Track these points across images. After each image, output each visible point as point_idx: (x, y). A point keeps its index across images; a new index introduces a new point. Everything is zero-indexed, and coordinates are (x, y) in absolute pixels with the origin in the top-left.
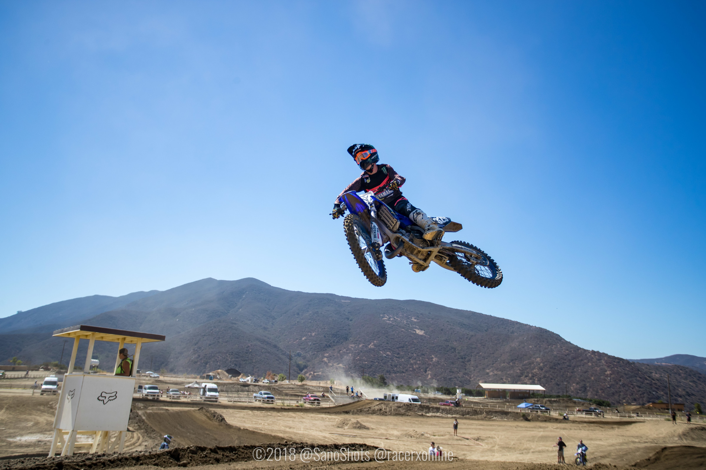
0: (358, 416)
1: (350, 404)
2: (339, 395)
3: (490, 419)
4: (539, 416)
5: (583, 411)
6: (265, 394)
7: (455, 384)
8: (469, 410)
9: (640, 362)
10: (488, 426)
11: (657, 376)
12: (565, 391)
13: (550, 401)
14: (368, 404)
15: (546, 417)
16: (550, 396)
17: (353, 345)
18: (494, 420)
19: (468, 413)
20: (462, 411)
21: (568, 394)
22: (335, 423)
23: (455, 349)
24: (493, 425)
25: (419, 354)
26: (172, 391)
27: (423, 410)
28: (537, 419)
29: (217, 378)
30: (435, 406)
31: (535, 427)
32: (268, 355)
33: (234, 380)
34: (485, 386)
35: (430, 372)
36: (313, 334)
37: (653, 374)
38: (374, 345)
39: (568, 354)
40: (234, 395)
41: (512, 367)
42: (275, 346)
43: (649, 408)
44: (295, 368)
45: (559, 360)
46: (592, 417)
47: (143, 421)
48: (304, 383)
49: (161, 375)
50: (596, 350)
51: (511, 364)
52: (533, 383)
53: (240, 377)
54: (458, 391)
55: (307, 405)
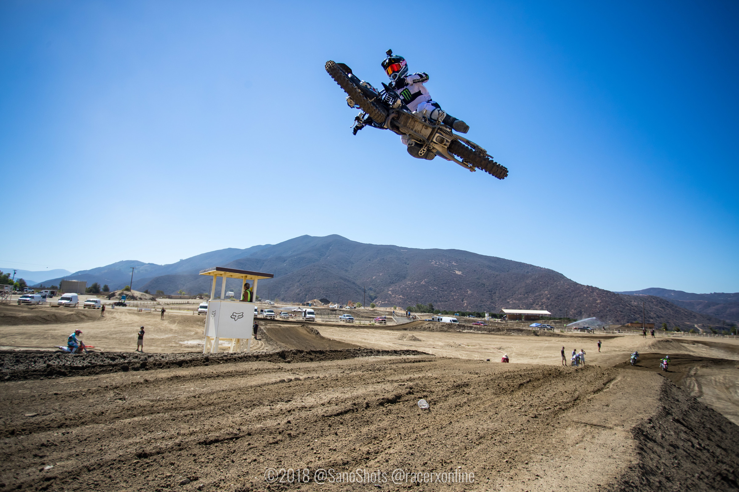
0: (413, 332)
1: (407, 323)
2: (400, 317)
3: (509, 335)
4: (545, 333)
5: (579, 329)
6: (347, 316)
7: (484, 310)
8: (494, 328)
9: (623, 294)
10: (508, 339)
11: (636, 303)
12: (566, 315)
13: (553, 322)
14: (421, 323)
15: (551, 333)
16: (555, 319)
17: (410, 282)
18: (512, 335)
19: (493, 330)
20: (489, 329)
21: (568, 317)
22: (397, 337)
23: (484, 285)
24: (512, 339)
25: (458, 288)
26: (284, 314)
27: (460, 328)
28: (544, 334)
29: (314, 305)
30: (469, 325)
31: (542, 340)
32: (349, 289)
33: (325, 306)
34: (506, 311)
35: (466, 301)
36: (381, 274)
37: (633, 302)
38: (425, 282)
39: (569, 288)
40: (325, 317)
41: (527, 297)
42: (354, 283)
43: (628, 327)
44: (368, 298)
45: (562, 293)
46: (585, 333)
47: (265, 333)
48: (374, 308)
49: (276, 303)
50: (590, 285)
51: (526, 295)
52: (542, 309)
53: (330, 304)
54: (486, 315)
55: (377, 324)
